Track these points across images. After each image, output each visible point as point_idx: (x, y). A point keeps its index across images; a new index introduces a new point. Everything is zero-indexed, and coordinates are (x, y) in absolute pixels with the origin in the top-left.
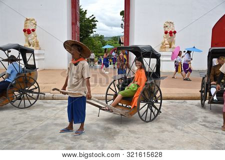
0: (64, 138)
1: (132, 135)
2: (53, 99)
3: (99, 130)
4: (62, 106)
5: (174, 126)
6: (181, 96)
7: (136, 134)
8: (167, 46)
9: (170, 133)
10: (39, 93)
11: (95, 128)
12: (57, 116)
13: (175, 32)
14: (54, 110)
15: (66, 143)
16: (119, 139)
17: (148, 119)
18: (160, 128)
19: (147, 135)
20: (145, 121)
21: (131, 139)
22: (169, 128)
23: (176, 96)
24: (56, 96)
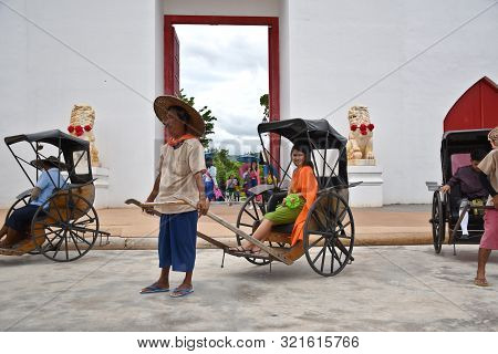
2: (126, 247)
3: (223, 288)
4: (145, 258)
5: (383, 280)
7: (304, 293)
8: (356, 153)
9: (376, 291)
10: (97, 232)
11: (215, 286)
12: (135, 271)
13: (371, 127)
14: (127, 263)
15: (154, 308)
17: (327, 271)
18: (354, 283)
19: (327, 295)
21: (293, 300)
23: (382, 237)
24: (131, 243)
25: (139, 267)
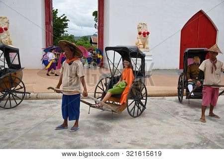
0: (61, 135)
1: (124, 129)
2: (37, 98)
3: (92, 126)
4: (49, 105)
5: (160, 119)
6: (160, 93)
7: (128, 128)
9: (158, 126)
10: (24, 93)
11: (88, 124)
13: (148, 33)
15: (65, 139)
16: (113, 134)
17: (135, 115)
18: (148, 122)
19: (138, 129)
20: (133, 117)
21: (124, 133)
22: (155, 121)
23: (156, 93)
24: (40, 96)
25: (48, 112)
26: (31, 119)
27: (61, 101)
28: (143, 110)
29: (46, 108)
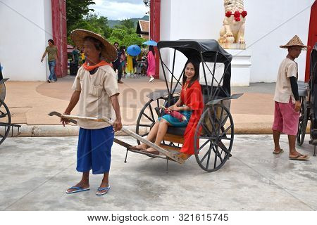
0: (72, 201)
1: (188, 192)
2: (33, 135)
3: (130, 185)
4: (53, 147)
5: (258, 176)
6: (261, 127)
9: (252, 189)
10: (9, 124)
11: (122, 183)
12: (49, 165)
13: (244, 14)
14: (39, 154)
16: (167, 199)
17: (211, 167)
18: (234, 180)
19: (214, 193)
20: (207, 170)
21: (188, 199)
23: (253, 127)
24: (38, 130)
25: (51, 160)
26: (20, 172)
27: (76, 139)
28: (226, 158)
29: (48, 152)
